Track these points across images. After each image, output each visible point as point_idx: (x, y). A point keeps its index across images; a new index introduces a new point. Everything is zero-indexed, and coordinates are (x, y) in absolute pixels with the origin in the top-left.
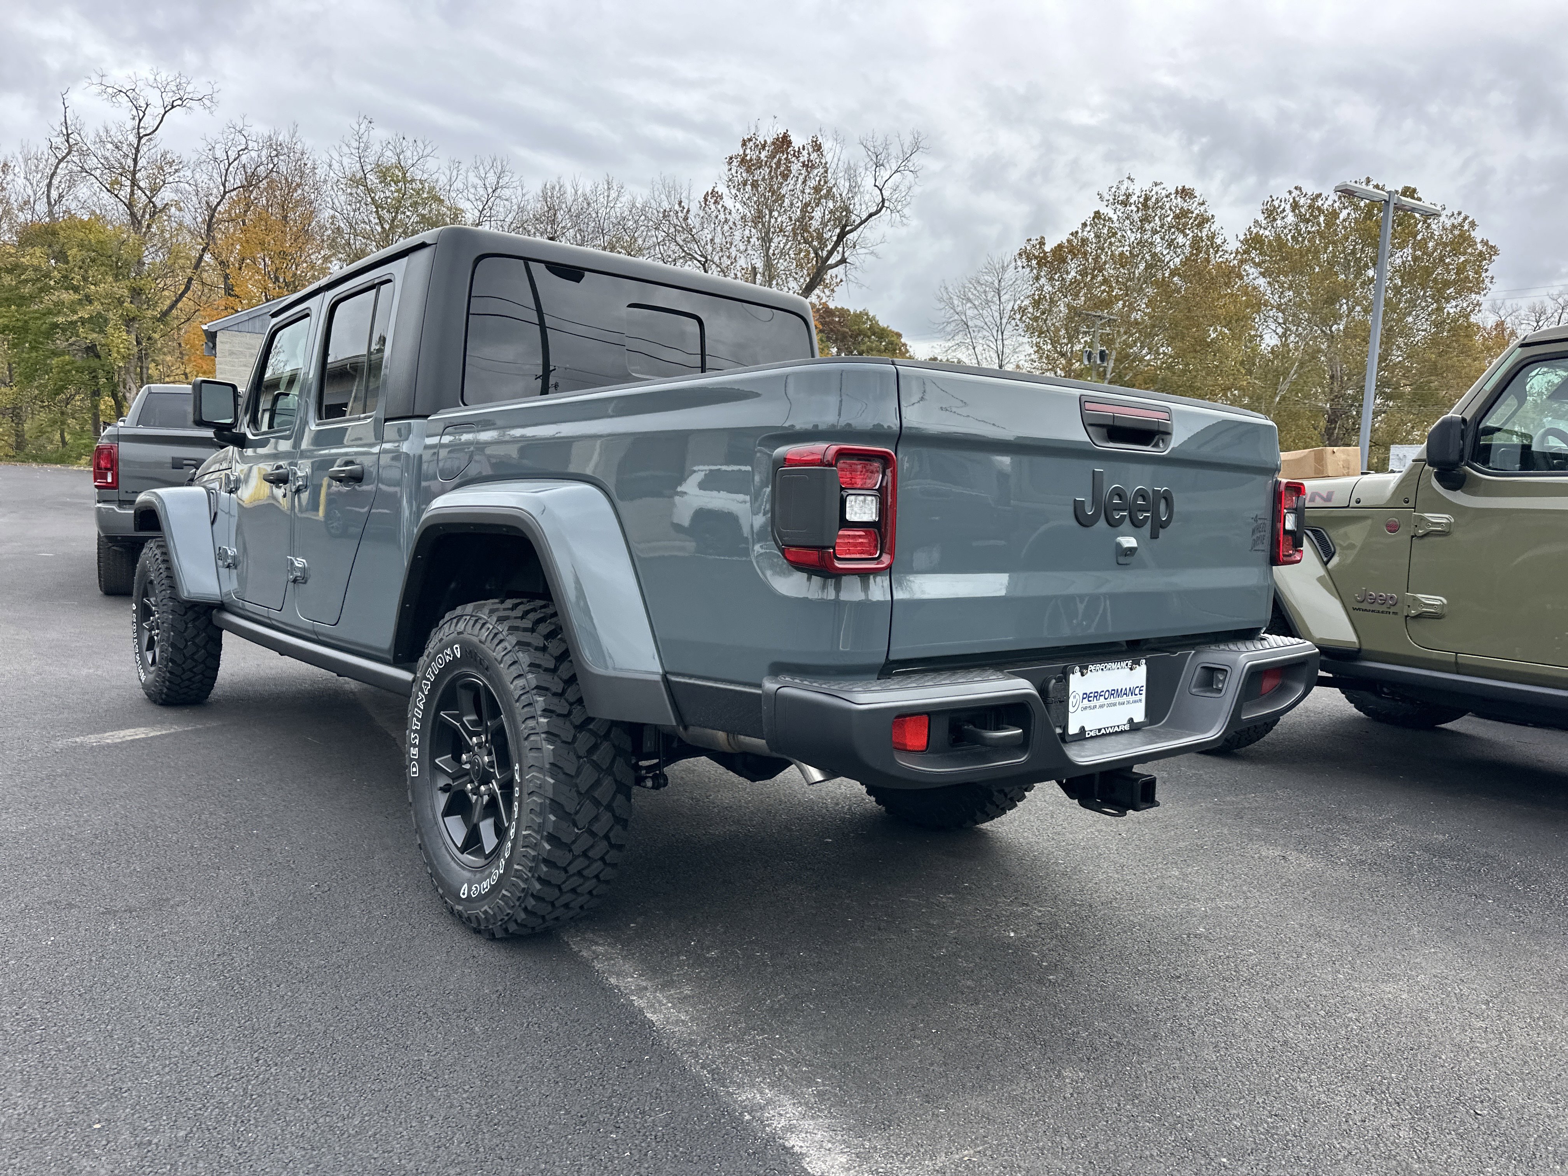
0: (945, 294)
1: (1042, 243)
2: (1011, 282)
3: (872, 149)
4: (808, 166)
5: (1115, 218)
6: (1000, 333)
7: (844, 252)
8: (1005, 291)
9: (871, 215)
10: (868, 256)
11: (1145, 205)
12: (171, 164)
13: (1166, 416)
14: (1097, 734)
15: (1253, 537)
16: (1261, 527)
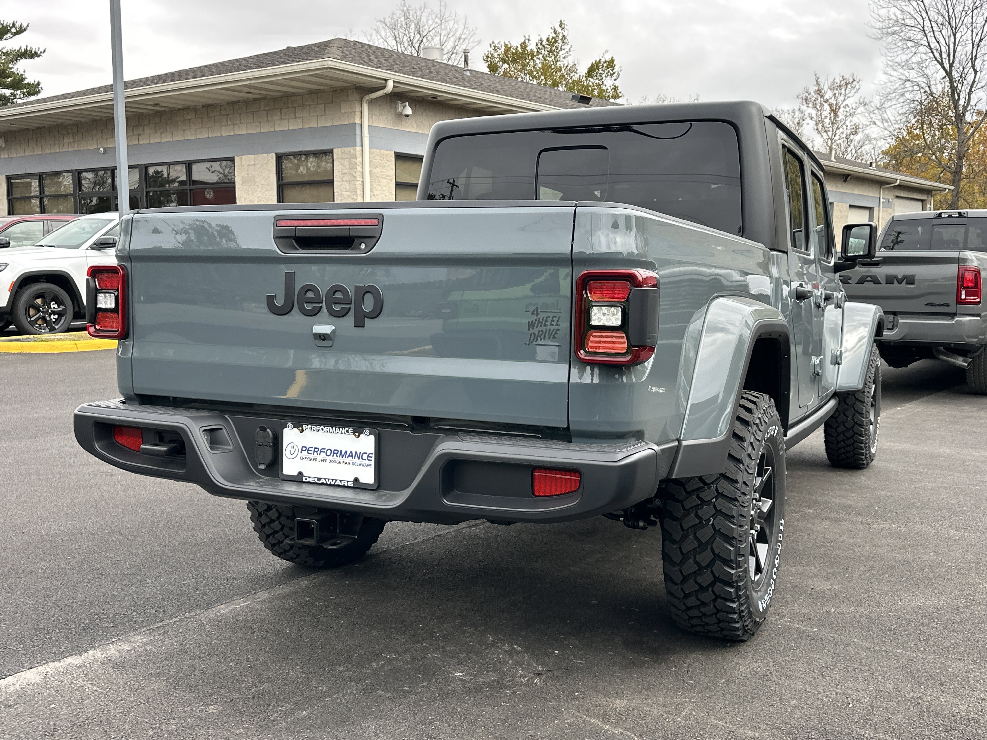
13: (376, 222)
14: (317, 481)
15: (531, 331)
16: (546, 321)
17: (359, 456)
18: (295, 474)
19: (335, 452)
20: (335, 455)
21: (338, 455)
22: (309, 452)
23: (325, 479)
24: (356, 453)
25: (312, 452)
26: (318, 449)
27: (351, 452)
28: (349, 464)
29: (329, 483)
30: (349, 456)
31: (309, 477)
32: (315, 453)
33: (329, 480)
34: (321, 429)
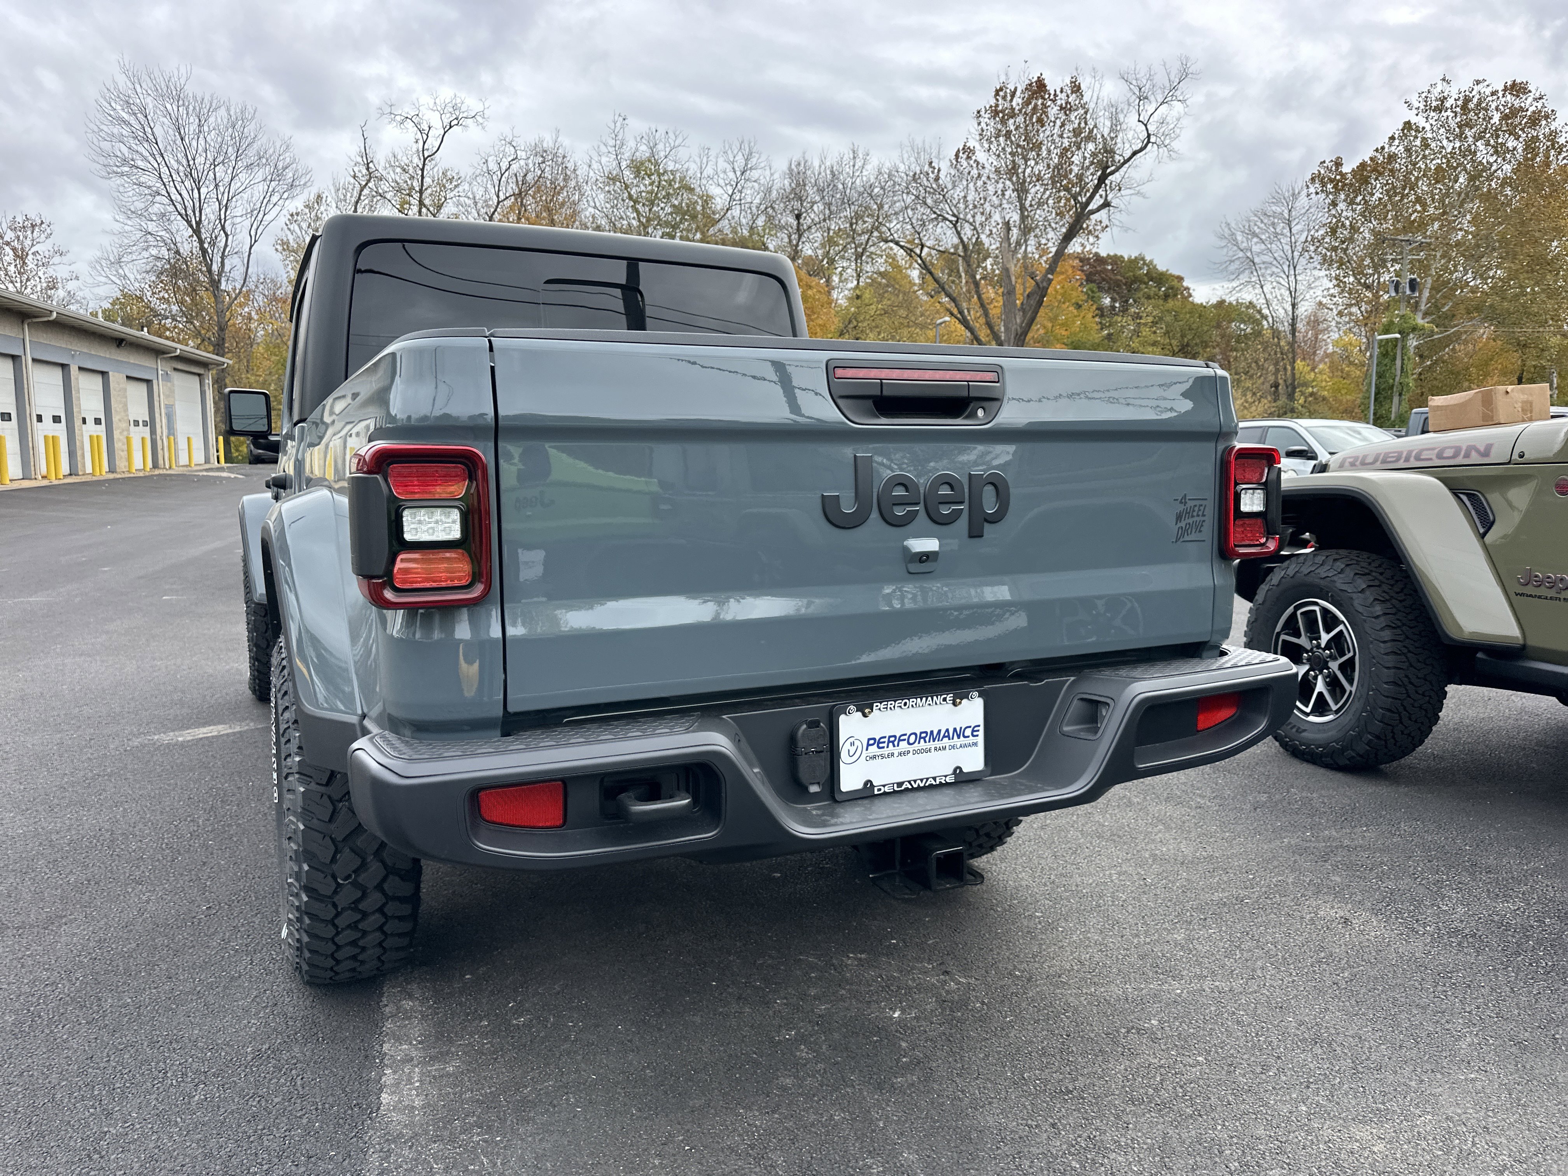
0: (1226, 230)
1: (1338, 163)
2: (1303, 211)
3: (1134, 82)
4: (1066, 109)
5: (1428, 127)
6: (1292, 267)
7: (1107, 196)
8: (1297, 220)
9: (1135, 153)
10: (1133, 197)
11: (1464, 107)
12: (451, 180)
13: (992, 376)
14: (896, 789)
15: (1179, 525)
16: (1194, 511)
17: (959, 733)
18: (860, 786)
19: (922, 736)
20: (922, 740)
21: (927, 739)
22: (881, 745)
23: (909, 782)
24: (955, 730)
25: (885, 745)
26: (895, 736)
27: (947, 730)
28: (944, 748)
29: (915, 786)
30: (944, 736)
31: (884, 786)
32: (891, 744)
33: (915, 781)
34: (902, 705)
